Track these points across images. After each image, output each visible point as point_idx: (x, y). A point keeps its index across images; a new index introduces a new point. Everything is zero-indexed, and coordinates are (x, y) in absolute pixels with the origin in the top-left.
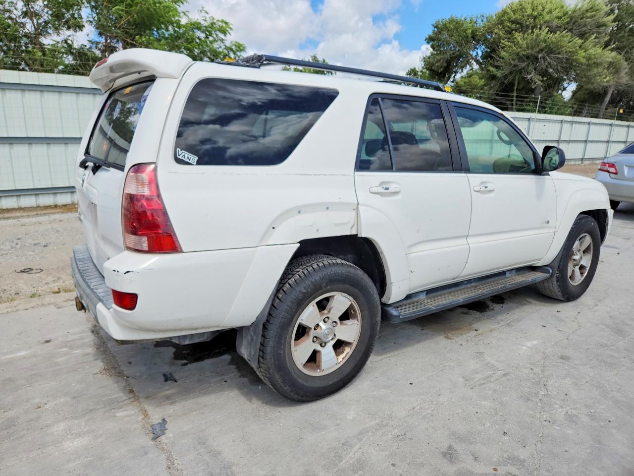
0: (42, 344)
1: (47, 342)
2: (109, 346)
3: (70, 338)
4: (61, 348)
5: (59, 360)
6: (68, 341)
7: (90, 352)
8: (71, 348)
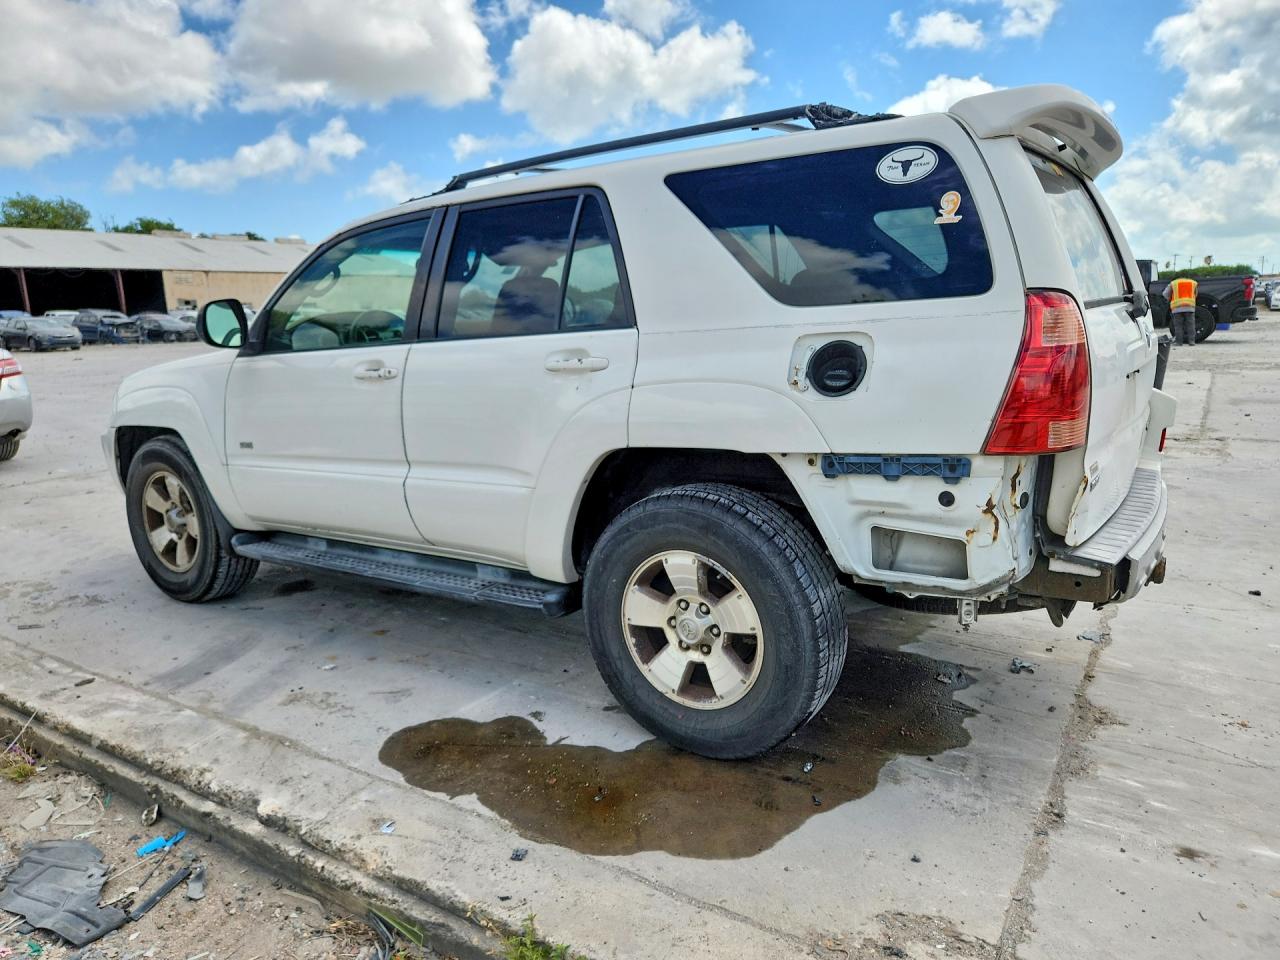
0: (1207, 855)
1: (1189, 854)
2: (1055, 760)
3: (1126, 829)
4: (1162, 813)
5: (1181, 785)
6: (1137, 822)
7: (1105, 768)
8: (1138, 800)
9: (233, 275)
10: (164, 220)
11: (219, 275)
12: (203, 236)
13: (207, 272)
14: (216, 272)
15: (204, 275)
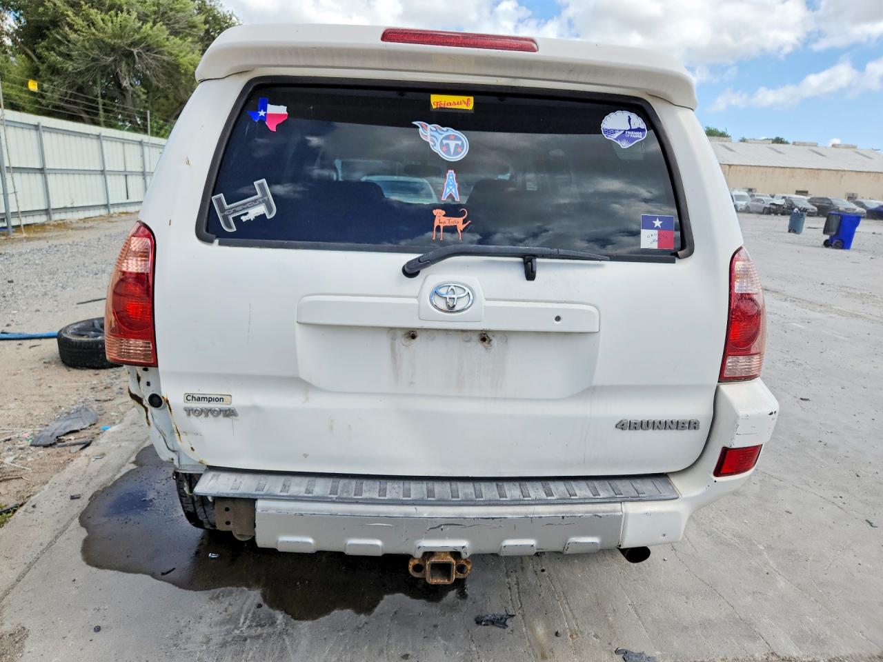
9: (749, 167)
10: (721, 130)
11: (739, 167)
12: (743, 140)
13: (730, 165)
14: (737, 165)
15: (728, 167)
